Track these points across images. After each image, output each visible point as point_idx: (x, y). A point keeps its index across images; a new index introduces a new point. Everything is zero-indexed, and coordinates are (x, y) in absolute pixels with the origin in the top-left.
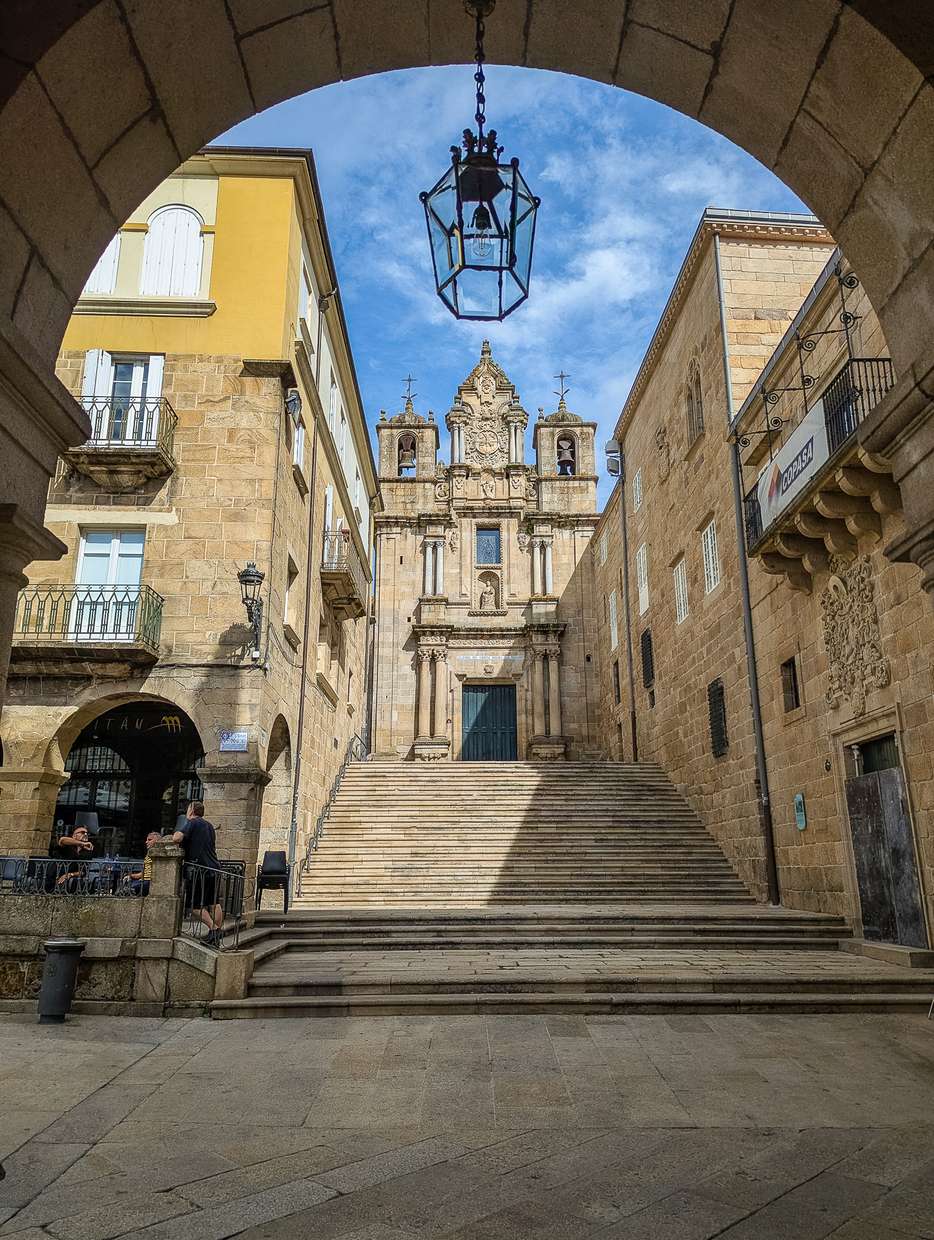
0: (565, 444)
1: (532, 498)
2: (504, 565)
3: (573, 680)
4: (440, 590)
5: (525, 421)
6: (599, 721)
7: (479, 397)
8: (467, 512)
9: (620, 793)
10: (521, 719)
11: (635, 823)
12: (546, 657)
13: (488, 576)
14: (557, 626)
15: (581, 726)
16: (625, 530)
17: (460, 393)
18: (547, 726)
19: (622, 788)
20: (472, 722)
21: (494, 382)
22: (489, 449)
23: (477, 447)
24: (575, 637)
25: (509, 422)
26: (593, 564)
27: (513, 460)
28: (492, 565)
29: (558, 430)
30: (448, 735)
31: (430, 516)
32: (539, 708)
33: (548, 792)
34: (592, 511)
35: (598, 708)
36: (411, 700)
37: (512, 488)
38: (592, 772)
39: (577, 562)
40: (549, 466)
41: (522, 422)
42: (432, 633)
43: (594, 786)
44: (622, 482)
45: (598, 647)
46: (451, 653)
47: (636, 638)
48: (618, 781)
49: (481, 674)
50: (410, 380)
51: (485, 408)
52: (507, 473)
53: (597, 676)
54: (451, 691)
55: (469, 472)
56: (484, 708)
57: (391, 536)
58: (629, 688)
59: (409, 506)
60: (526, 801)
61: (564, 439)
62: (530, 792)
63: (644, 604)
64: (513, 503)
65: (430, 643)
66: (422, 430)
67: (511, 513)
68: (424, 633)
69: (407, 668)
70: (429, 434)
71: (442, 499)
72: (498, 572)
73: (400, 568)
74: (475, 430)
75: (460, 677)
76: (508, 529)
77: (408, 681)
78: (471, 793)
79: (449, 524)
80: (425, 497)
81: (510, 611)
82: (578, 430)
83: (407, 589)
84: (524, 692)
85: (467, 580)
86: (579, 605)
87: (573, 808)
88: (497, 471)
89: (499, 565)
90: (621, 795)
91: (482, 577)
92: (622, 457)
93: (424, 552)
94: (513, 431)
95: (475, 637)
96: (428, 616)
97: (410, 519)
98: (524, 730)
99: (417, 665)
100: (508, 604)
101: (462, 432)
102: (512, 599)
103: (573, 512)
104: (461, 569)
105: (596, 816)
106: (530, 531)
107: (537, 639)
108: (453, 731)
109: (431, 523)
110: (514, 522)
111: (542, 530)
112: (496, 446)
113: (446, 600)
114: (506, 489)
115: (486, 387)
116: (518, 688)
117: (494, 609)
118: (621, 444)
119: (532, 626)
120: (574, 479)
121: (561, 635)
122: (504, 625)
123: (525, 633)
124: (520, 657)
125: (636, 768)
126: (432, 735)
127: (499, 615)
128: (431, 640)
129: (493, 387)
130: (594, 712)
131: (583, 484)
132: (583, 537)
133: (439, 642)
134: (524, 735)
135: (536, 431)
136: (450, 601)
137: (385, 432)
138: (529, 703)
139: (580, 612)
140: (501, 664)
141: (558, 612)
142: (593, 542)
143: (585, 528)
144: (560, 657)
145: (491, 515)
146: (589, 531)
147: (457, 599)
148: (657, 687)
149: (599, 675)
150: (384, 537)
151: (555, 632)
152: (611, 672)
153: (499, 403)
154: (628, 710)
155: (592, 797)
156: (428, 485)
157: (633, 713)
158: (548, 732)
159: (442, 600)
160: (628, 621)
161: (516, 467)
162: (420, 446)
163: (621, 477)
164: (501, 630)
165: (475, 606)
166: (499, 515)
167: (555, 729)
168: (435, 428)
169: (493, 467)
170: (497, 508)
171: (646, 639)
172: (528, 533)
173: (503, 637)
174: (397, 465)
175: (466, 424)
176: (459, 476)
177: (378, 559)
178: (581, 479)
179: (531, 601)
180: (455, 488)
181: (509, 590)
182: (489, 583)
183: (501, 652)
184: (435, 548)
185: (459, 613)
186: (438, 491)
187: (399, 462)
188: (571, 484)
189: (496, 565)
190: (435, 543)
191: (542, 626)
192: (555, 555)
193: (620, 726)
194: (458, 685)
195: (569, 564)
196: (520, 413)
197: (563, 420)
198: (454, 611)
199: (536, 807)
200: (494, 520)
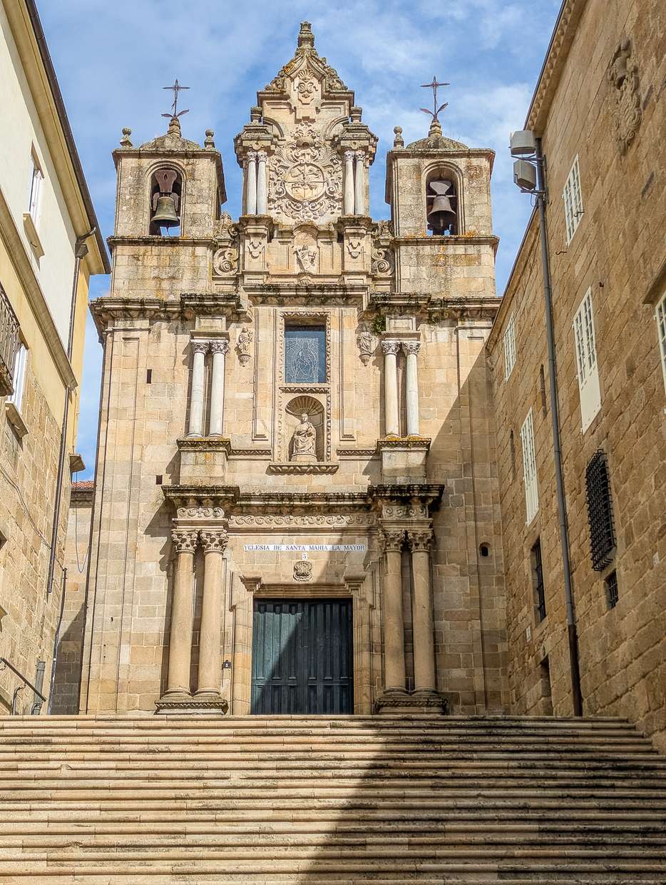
0: (440, 188)
1: (383, 275)
2: (333, 385)
3: (456, 588)
4: (216, 427)
5: (371, 149)
6: (506, 664)
7: (293, 110)
8: (270, 294)
9: (553, 772)
10: (362, 660)
11: (591, 835)
12: (406, 547)
13: (304, 405)
14: (428, 488)
15: (471, 674)
16: (549, 288)
17: (260, 104)
18: (409, 672)
19: (557, 764)
20: (270, 666)
21: (319, 87)
22: (310, 194)
23: (288, 188)
24: (459, 512)
25: (344, 149)
26: (490, 384)
27: (350, 211)
28: (311, 386)
29: (427, 162)
30: (225, 691)
31: (202, 298)
32: (394, 639)
33: (396, 772)
34: (488, 294)
35: (503, 639)
36: (158, 626)
37: (347, 256)
38: (490, 735)
39: (464, 379)
40: (412, 222)
41: (365, 149)
42: (200, 502)
43: (497, 761)
44: (543, 205)
45: (502, 529)
46: (233, 538)
47: (575, 478)
48: (548, 751)
49: (287, 577)
50: (177, 88)
51: (304, 129)
52: (340, 232)
53: (499, 581)
54: (233, 608)
55: (273, 230)
56: (293, 640)
57: (132, 334)
58: (562, 585)
59: (165, 285)
60: (343, 790)
61: (440, 179)
62: (357, 772)
63: (590, 405)
64: (348, 281)
65: (195, 518)
66: (191, 161)
67: (347, 297)
68: (184, 502)
69: (151, 568)
70: (205, 168)
71: (225, 275)
72: (322, 398)
73: (146, 390)
74: (286, 164)
75: (250, 582)
76: (341, 327)
77: (153, 590)
78: (227, 773)
79: (237, 316)
80: (195, 270)
81: (343, 465)
82: (462, 163)
83: (155, 426)
84: (366, 609)
85: (265, 411)
86: (467, 455)
87: (450, 803)
88: (322, 229)
89: (323, 385)
90: (554, 778)
91: (295, 408)
92: (542, 161)
93: (190, 363)
94: (350, 163)
95: (279, 511)
96: (194, 472)
97: (166, 305)
98: (366, 680)
99: (170, 563)
100: (340, 452)
101: (262, 165)
102: (348, 445)
103: (454, 294)
104: (255, 392)
105: (501, 820)
106: (378, 327)
107: (391, 513)
108: (233, 683)
109: (203, 311)
110: (351, 313)
111: (399, 324)
112: (321, 189)
113: (227, 444)
114: (338, 260)
115: (305, 93)
116: (357, 604)
117: (314, 461)
118: (539, 141)
119: (382, 489)
120: (457, 242)
121: (434, 505)
122: (331, 490)
123: (368, 502)
124: (359, 548)
125: (583, 728)
126: (194, 690)
127: (323, 472)
128: (197, 514)
129: (317, 96)
130: (496, 648)
131: (472, 250)
132: (473, 338)
133: (211, 518)
134: (366, 690)
135: (390, 166)
136: (235, 446)
137: (128, 163)
138: (376, 631)
139: (468, 467)
140: (324, 559)
141: (428, 467)
142: (491, 346)
143: (477, 324)
144: (432, 544)
145: (309, 300)
146: (482, 330)
147: (248, 444)
148: (622, 561)
149: (506, 578)
150: (119, 336)
151: (423, 500)
152: (527, 565)
153: (327, 120)
154: (561, 629)
155: (492, 782)
156: (200, 250)
157: (573, 631)
158: (410, 685)
159: (218, 444)
160: (559, 452)
161: (355, 222)
162: (188, 186)
163: (540, 197)
164: (327, 497)
165: (281, 457)
166: (324, 301)
167: (423, 679)
168: (216, 158)
169: (317, 222)
170: (321, 288)
171: (597, 476)
172: (375, 331)
173: (330, 510)
174: (147, 217)
175: (270, 153)
176: (256, 235)
177: (107, 374)
178: (468, 241)
179: (380, 445)
180: (248, 256)
181: (342, 427)
182: (305, 416)
183: (325, 538)
184: (209, 355)
185: (250, 469)
186: (219, 261)
187: (153, 213)
188: (451, 250)
189: (318, 385)
190: (210, 345)
191: (399, 489)
192: (424, 369)
193: (545, 664)
194: (245, 598)
195: (448, 385)
196: (363, 134)
197: (436, 146)
198: (242, 465)
199: (366, 802)
200: (315, 310)
